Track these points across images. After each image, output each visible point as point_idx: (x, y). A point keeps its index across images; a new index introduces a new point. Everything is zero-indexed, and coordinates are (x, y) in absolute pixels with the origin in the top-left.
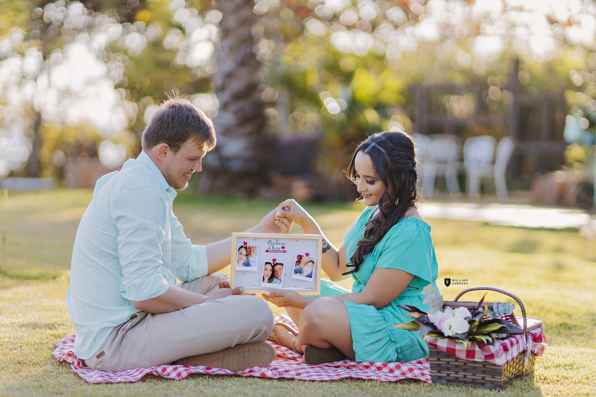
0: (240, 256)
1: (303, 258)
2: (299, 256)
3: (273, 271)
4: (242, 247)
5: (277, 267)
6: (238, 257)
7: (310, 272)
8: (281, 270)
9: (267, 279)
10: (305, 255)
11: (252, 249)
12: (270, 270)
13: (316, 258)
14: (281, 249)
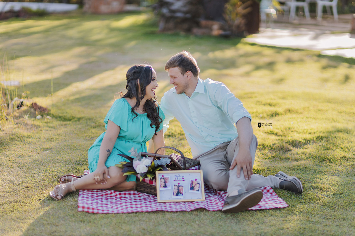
0: (161, 183)
1: (194, 182)
2: (191, 181)
3: (178, 190)
4: (161, 178)
5: (180, 188)
6: (160, 184)
7: (198, 189)
8: (182, 189)
9: (175, 194)
10: (194, 180)
11: (167, 179)
12: (177, 189)
13: (201, 181)
14: (182, 179)
